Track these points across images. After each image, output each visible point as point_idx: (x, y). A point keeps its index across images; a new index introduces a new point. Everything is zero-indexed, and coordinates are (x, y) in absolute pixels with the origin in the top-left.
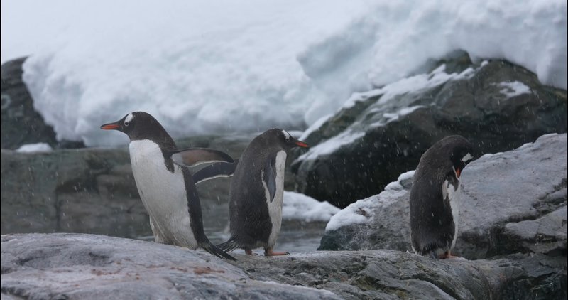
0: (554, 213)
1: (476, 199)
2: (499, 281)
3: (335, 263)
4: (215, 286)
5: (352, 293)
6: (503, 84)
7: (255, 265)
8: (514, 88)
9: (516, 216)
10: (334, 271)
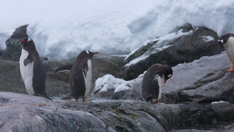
0: (202, 87)
1: (173, 81)
2: (178, 112)
3: (108, 104)
4: (44, 111)
5: (111, 116)
6: (204, 37)
7: (77, 104)
8: (208, 38)
9: (188, 88)
10: (108, 107)
